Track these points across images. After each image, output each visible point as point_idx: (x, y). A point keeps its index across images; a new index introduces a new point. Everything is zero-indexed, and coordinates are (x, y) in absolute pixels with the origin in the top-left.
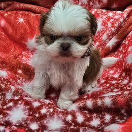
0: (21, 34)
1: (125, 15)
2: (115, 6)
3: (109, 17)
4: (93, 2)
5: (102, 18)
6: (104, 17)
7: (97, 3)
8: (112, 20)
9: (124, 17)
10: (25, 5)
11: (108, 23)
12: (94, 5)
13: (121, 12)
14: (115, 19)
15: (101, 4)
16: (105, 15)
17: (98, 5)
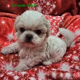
1: (63, 18)
2: (56, 13)
3: (54, 19)
4: (45, 11)
6: (51, 20)
8: (55, 21)
9: (62, 19)
10: (5, 13)
11: (54, 23)
12: (45, 13)
13: (60, 17)
14: (57, 20)
15: (49, 12)
16: (51, 18)
17: (47, 13)
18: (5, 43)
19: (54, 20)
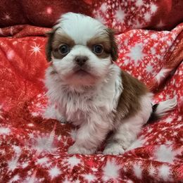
0: (37, 69)
1: (174, 37)
2: (161, 24)
3: (153, 40)
4: (132, 21)
5: (143, 42)
6: (146, 41)
7: (137, 21)
8: (156, 45)
9: (171, 39)
11: (152, 49)
12: (134, 25)
14: (161, 42)
15: (143, 23)
16: (146, 38)
17: (138, 25)
18: (39, 96)
19: (152, 42)
